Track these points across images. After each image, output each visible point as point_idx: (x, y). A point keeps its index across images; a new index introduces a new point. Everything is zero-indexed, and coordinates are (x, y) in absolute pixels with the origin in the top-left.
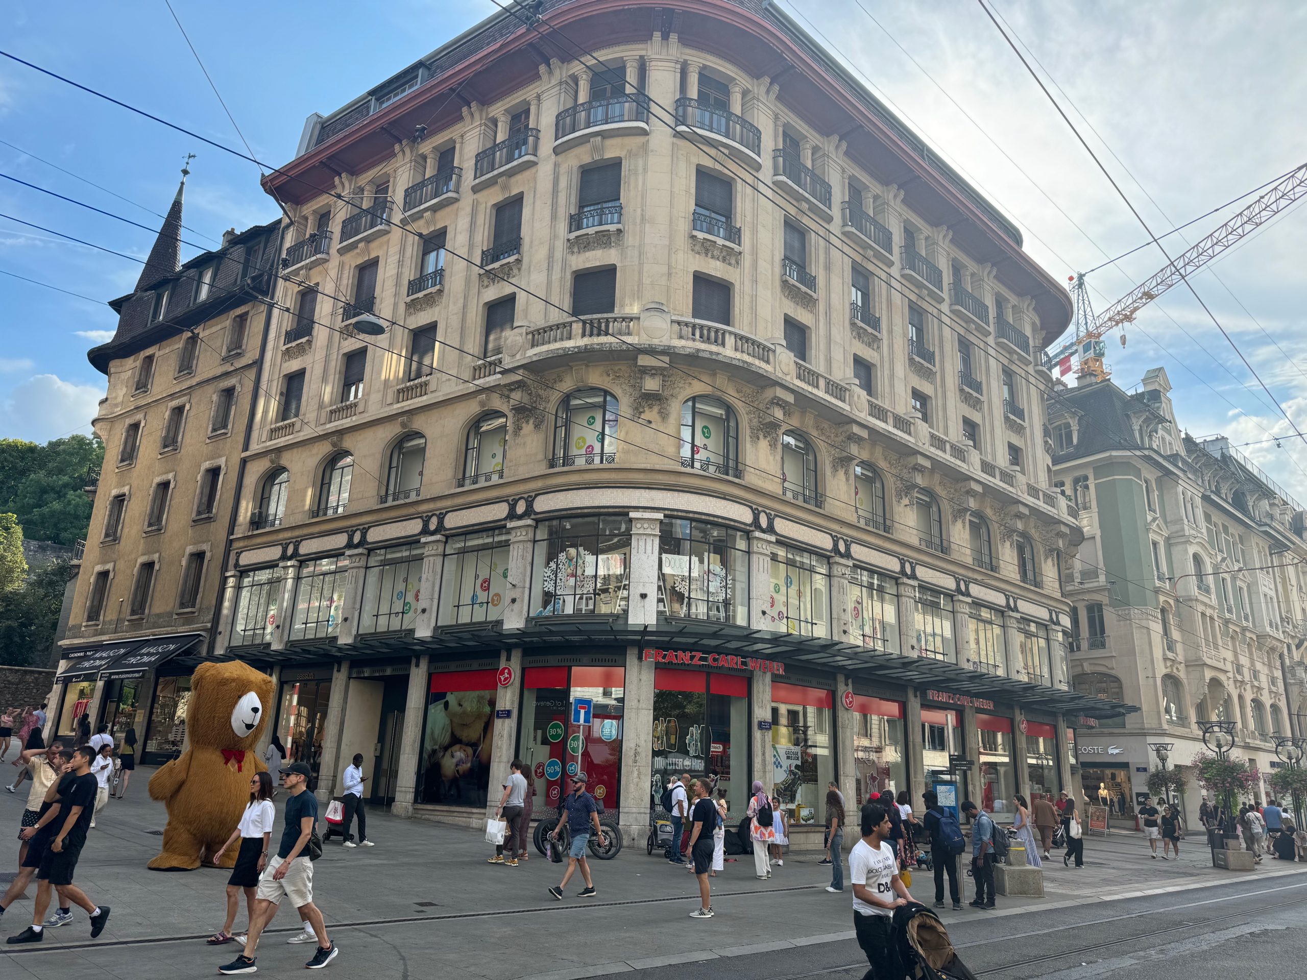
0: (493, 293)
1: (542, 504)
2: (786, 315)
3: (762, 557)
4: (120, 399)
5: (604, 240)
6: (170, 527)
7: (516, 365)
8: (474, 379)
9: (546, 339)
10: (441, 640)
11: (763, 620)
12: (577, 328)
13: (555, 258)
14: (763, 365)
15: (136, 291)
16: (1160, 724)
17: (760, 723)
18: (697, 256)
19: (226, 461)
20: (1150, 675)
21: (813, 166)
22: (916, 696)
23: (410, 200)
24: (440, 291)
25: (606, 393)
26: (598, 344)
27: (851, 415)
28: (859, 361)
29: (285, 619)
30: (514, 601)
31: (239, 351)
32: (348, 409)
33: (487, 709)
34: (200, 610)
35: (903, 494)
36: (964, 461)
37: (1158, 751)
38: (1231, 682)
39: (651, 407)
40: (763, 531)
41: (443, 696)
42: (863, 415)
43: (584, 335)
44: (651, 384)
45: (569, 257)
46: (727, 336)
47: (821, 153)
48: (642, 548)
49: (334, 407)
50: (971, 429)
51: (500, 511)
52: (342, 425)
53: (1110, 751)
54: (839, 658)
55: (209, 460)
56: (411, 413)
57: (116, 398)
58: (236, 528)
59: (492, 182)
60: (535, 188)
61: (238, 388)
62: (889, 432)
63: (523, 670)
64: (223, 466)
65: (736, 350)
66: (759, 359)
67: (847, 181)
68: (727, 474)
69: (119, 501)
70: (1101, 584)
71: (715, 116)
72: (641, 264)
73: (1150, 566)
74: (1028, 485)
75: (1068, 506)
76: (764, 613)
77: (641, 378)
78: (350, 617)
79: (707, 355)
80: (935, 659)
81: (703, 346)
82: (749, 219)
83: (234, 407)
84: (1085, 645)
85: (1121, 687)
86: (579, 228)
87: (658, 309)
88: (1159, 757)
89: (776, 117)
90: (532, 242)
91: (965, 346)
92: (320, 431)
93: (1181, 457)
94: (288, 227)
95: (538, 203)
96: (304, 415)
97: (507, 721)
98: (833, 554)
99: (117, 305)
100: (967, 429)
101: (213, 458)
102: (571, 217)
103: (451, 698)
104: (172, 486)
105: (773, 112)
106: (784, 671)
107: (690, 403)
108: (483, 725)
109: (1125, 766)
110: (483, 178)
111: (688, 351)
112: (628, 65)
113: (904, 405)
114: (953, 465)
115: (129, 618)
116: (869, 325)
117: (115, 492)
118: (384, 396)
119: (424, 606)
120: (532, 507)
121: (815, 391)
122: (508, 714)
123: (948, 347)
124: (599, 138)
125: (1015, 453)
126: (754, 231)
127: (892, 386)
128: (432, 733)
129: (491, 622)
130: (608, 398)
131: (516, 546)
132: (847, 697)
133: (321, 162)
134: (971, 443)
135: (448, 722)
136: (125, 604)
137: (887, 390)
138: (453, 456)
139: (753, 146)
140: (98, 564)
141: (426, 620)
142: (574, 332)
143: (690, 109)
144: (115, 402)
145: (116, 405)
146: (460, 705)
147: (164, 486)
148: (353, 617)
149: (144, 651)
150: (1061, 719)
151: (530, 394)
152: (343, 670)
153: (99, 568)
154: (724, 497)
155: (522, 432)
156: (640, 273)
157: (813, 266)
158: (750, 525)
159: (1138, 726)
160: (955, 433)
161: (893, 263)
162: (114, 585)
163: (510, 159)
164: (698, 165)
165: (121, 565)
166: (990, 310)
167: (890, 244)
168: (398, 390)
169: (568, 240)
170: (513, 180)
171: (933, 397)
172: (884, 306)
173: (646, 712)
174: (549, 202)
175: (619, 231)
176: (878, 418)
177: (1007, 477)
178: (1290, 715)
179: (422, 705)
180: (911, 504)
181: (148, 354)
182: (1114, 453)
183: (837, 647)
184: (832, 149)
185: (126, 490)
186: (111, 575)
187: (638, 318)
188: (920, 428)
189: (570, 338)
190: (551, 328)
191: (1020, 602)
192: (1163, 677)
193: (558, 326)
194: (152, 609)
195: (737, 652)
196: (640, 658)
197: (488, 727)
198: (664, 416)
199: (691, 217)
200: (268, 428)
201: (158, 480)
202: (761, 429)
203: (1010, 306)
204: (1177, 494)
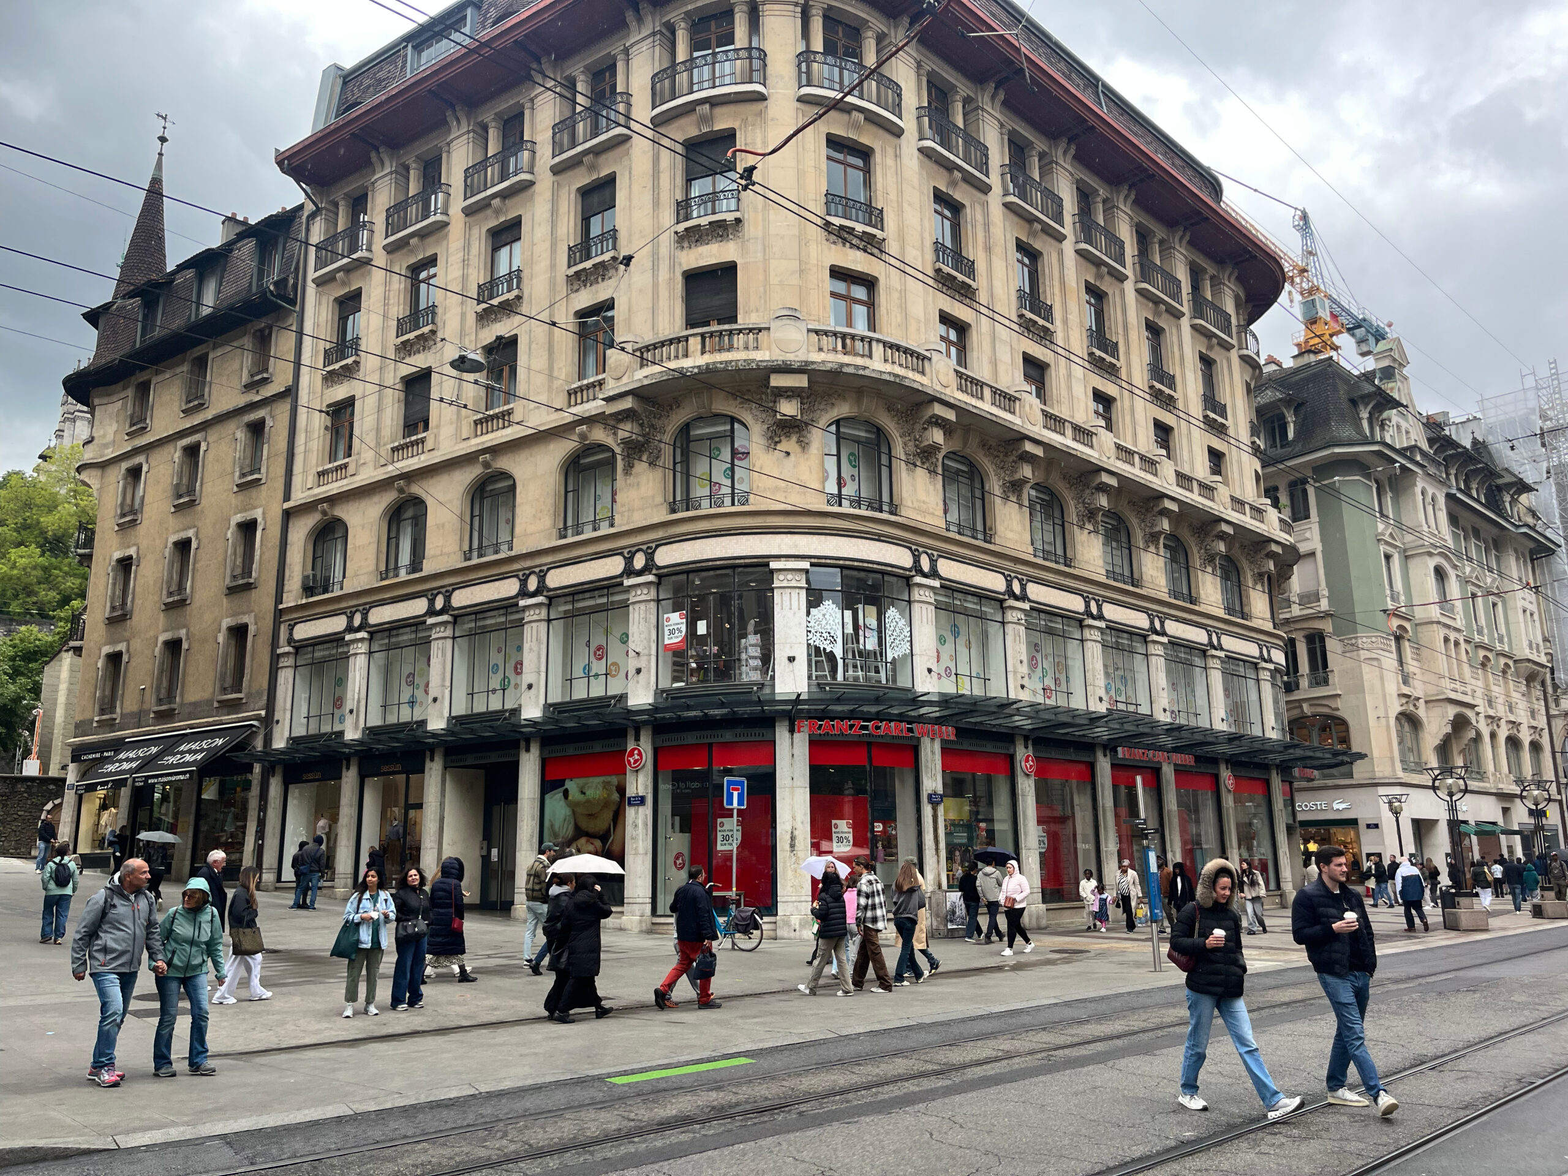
0: (585, 298)
1: (666, 556)
2: (941, 311)
3: (924, 606)
4: (110, 437)
5: (721, 230)
6: (197, 596)
7: (623, 389)
8: (570, 406)
9: (658, 357)
10: (557, 720)
11: (928, 679)
12: (695, 343)
13: (661, 256)
14: (918, 377)
15: (115, 297)
16: (1394, 770)
17: (930, 796)
18: (833, 246)
19: (264, 513)
20: (1382, 715)
21: (965, 125)
22: (1105, 756)
23: (472, 181)
24: (519, 298)
25: (733, 420)
26: (721, 363)
27: (1022, 430)
28: (1029, 361)
29: (359, 702)
30: (639, 671)
31: (265, 375)
32: (413, 446)
33: (616, 796)
34: (249, 695)
35: (1085, 519)
36: (1156, 475)
37: (1390, 803)
38: (1481, 717)
39: (788, 436)
40: (925, 576)
41: (561, 783)
42: (1037, 429)
43: (703, 353)
44: (788, 408)
45: (678, 253)
46: (874, 344)
47: (973, 106)
48: (786, 604)
49: (396, 444)
50: (1163, 432)
51: (613, 566)
52: (409, 466)
53: (1336, 806)
54: (1017, 718)
55: (240, 512)
56: (495, 450)
57: (104, 436)
58: (285, 595)
59: (575, 163)
60: (630, 168)
61: (269, 423)
62: (1068, 447)
63: (656, 751)
64: (259, 520)
65: (886, 361)
66: (913, 370)
67: (1006, 137)
68: (881, 511)
69: (125, 565)
70: (1323, 609)
71: (846, 72)
72: (766, 261)
73: (1382, 585)
74: (1233, 498)
75: (1281, 520)
76: (930, 671)
77: (775, 402)
78: (439, 697)
79: (851, 370)
80: (1127, 712)
81: (847, 359)
82: (893, 196)
83: (266, 446)
84: (1304, 683)
85: (1347, 730)
86: (687, 218)
87: (793, 316)
88: (1391, 810)
89: (919, 65)
90: (630, 235)
91: (1154, 331)
92: (380, 474)
93: (1420, 449)
94: (312, 216)
95: (636, 188)
96: (359, 454)
97: (641, 809)
98: (1006, 597)
99: (93, 317)
100: (1160, 434)
101: (246, 511)
102: (678, 204)
103: (571, 785)
104: (194, 545)
105: (915, 59)
106: (956, 735)
107: (833, 428)
108: (611, 815)
109: (1353, 822)
110: (565, 156)
111: (828, 367)
112: (736, 10)
113: (1084, 412)
114: (1143, 482)
115: (156, 709)
116: (1040, 316)
117: (117, 555)
118: (459, 429)
119: (530, 681)
120: (653, 560)
121: (979, 404)
122: (642, 801)
123: (1134, 335)
124: (707, 106)
125: (1216, 457)
126: (900, 211)
127: (1070, 388)
128: (552, 826)
129: (614, 697)
130: (736, 425)
131: (637, 606)
132: (1027, 761)
133: (352, 134)
134: (1164, 452)
135: (568, 812)
136: (148, 693)
137: (1064, 392)
138: (550, 501)
139: (894, 109)
140: (106, 645)
141: (533, 697)
142: (691, 348)
143: (815, 65)
144: (104, 441)
145: (106, 446)
146: (583, 793)
147: (183, 547)
148: (443, 697)
149: (182, 748)
150: (1274, 773)
151: (641, 425)
152: (436, 758)
153: (107, 649)
154: (879, 538)
155: (634, 471)
156: (766, 271)
157: (970, 248)
158: (910, 570)
159: (1367, 775)
160: (1145, 442)
161: (1065, 237)
162: (130, 669)
163: (595, 133)
164: (828, 135)
165: (137, 644)
166: (1183, 285)
167: (1061, 213)
168: (475, 421)
169: (676, 233)
170: (602, 158)
171: (1118, 398)
172: (1057, 290)
173: (802, 790)
174: (650, 185)
175: (738, 221)
176: (1055, 431)
177: (1207, 489)
178: (1554, 753)
179: (537, 795)
180: (1097, 532)
181: (141, 380)
182: (1337, 450)
183: (1015, 706)
184: (987, 98)
185: (132, 551)
186: (125, 658)
187: (769, 329)
188: (1103, 438)
189: (686, 356)
190: (662, 344)
191: (1224, 638)
192: (1397, 718)
193: (671, 341)
194: (186, 697)
195: (901, 718)
196: (792, 731)
197: (618, 816)
198: (804, 445)
199: (824, 200)
200: (314, 471)
201: (174, 538)
202: (918, 454)
203: (1207, 277)
204: (1414, 494)
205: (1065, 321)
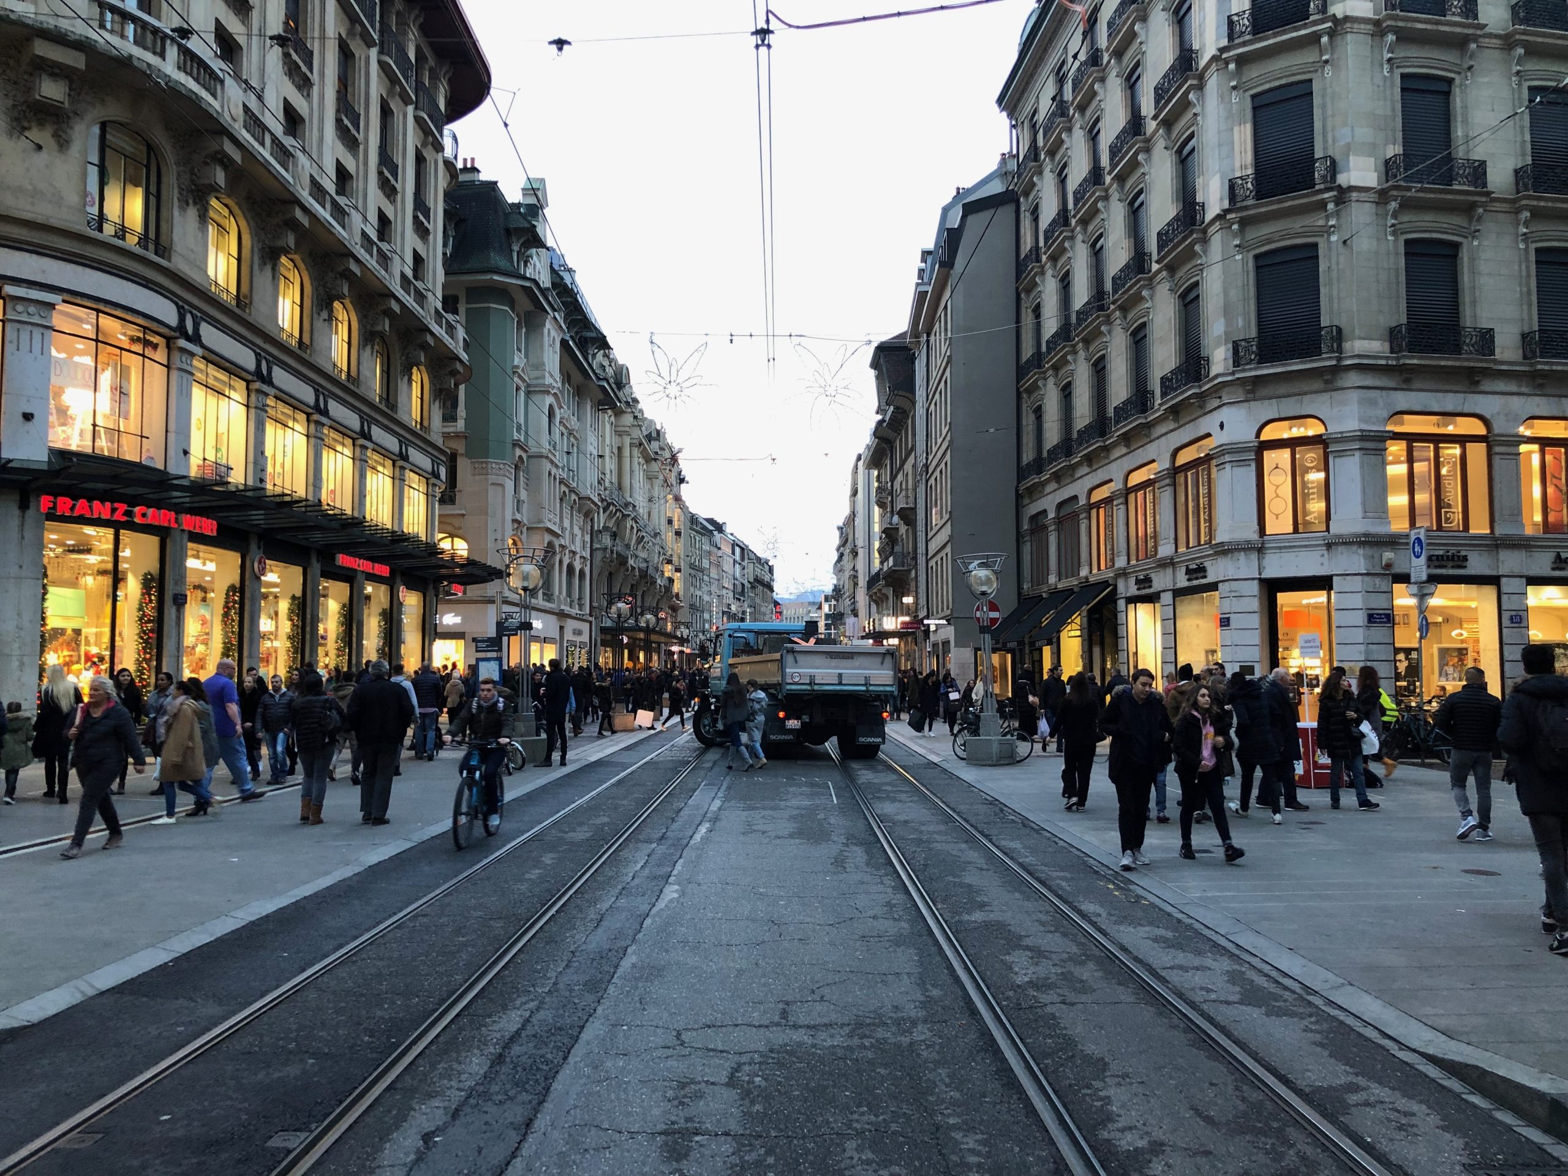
2: (217, 20)
3: (185, 376)
14: (208, 97)
16: (502, 590)
17: (175, 597)
20: (499, 538)
27: (295, 193)
28: (288, 110)
35: (324, 304)
38: (558, 546)
39: (41, 124)
40: (189, 339)
42: (305, 195)
44: (52, 90)
46: (168, 42)
48: (25, 344)
50: (384, 223)
53: (447, 620)
62: (327, 221)
65: (179, 68)
66: (204, 87)
68: (149, 250)
70: (459, 430)
73: (512, 415)
76: (185, 452)
77: (34, 75)
79: (143, 67)
81: (135, 50)
91: (385, 111)
98: (255, 378)
100: (381, 224)
107: (98, 131)
109: (462, 636)
111: (115, 53)
114: (379, 276)
116: (303, 61)
121: (261, 149)
123: (372, 111)
125: (419, 263)
127: (320, 153)
132: (259, 562)
137: (315, 156)
154: (147, 284)
158: (175, 329)
159: (480, 593)
166: (414, 69)
171: (355, 176)
172: (317, 37)
173: (32, 582)
176: (318, 200)
177: (420, 296)
180: (330, 319)
188: (353, 221)
191: (410, 450)
196: (24, 508)
198: (63, 143)
202: (192, 191)
203: (427, 67)
204: (542, 335)
205: (322, 74)
